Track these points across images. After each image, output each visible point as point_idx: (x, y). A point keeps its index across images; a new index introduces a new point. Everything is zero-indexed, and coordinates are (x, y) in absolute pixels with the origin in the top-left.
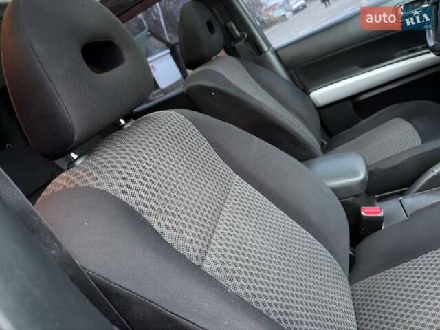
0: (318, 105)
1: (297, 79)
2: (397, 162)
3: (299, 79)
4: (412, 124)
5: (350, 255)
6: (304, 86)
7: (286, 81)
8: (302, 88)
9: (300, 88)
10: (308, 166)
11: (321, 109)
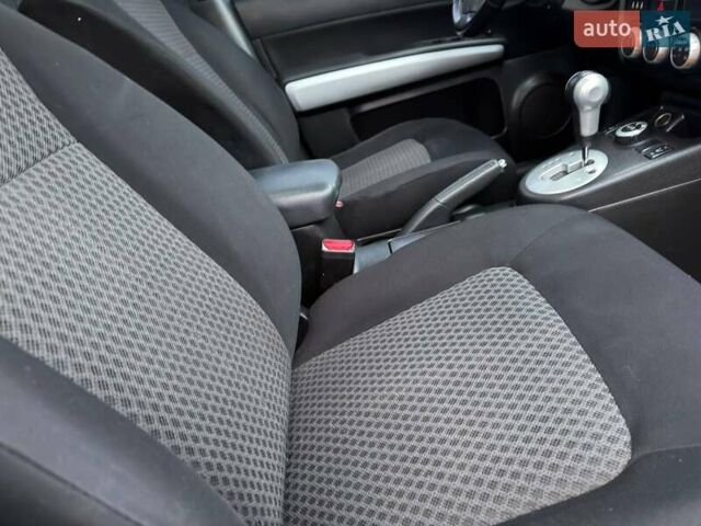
0: (297, 109)
1: (266, 58)
2: (392, 187)
3: (270, 59)
4: (426, 147)
5: (301, 318)
6: (277, 73)
7: (248, 56)
8: (275, 75)
9: (272, 75)
10: (254, 175)
11: (303, 115)
